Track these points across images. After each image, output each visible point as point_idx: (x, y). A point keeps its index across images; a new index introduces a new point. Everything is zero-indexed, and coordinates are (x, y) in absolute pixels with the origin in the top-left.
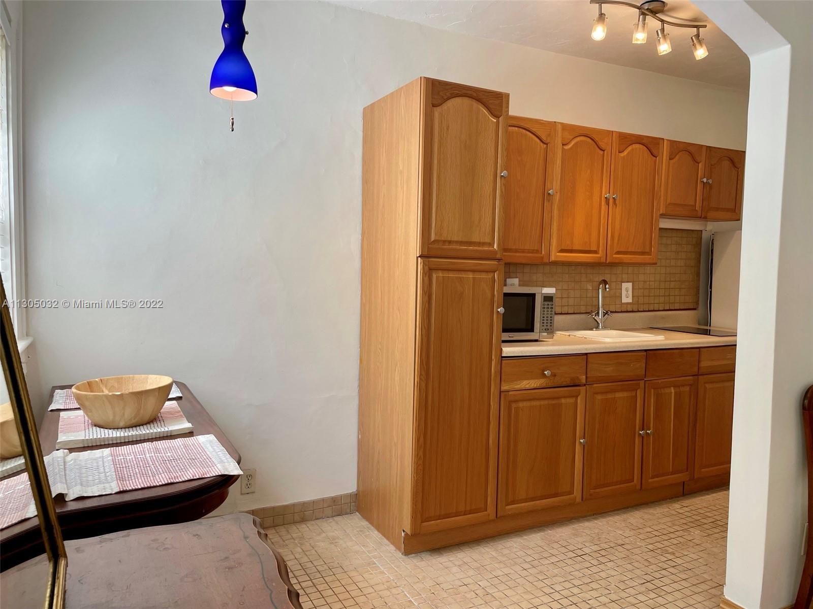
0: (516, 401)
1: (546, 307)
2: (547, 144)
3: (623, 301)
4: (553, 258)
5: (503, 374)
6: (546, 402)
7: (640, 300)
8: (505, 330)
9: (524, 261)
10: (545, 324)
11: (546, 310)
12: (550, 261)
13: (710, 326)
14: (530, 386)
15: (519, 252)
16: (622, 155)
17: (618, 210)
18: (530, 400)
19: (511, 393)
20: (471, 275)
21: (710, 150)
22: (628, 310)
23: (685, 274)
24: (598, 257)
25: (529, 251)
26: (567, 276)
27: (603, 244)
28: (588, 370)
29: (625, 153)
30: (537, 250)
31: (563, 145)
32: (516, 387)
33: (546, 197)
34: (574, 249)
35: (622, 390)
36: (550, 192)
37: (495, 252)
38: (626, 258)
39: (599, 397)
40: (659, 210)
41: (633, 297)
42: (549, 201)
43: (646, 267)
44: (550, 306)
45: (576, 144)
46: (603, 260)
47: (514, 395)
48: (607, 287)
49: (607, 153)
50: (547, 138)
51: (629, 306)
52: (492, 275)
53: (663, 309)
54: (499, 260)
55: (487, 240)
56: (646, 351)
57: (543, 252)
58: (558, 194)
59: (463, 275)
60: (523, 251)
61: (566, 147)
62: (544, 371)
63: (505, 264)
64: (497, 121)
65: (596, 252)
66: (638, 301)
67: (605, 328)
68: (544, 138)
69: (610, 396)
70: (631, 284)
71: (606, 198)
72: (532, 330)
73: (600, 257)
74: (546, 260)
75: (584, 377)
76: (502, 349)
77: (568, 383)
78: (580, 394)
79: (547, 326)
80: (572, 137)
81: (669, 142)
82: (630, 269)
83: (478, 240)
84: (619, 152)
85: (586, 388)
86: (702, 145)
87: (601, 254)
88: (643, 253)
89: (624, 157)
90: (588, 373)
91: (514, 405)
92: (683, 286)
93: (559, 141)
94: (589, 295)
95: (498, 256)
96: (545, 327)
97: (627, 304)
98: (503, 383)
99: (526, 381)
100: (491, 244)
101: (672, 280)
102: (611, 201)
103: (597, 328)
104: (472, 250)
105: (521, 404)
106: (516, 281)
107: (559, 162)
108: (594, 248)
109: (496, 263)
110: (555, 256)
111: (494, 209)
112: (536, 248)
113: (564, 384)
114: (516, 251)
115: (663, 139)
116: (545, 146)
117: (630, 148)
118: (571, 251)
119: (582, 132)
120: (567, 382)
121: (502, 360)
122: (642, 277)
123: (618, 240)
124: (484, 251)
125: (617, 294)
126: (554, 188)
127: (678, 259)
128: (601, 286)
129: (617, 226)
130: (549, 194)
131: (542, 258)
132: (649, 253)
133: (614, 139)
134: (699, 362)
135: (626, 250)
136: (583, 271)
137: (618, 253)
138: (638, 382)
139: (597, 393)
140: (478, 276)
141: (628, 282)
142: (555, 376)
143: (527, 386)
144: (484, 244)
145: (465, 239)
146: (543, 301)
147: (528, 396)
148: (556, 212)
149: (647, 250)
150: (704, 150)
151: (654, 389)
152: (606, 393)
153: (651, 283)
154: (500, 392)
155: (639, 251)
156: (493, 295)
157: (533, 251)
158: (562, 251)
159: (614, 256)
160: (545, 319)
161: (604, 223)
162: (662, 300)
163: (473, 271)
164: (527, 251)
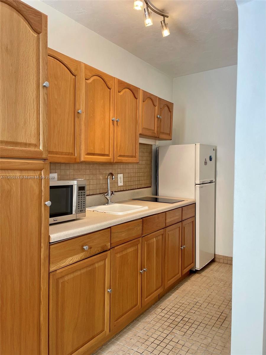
0: (63, 277)
1: (80, 194)
2: (75, 76)
3: (119, 185)
4: (82, 159)
5: (51, 257)
6: (85, 270)
7: (127, 184)
8: (51, 216)
9: (63, 161)
10: (80, 207)
11: (80, 197)
12: (81, 161)
13: (158, 195)
14: (73, 261)
15: (59, 154)
16: (120, 94)
17: (119, 128)
18: (73, 272)
19: (58, 271)
20: (18, 174)
21: (160, 100)
22: (122, 190)
23: (146, 168)
24: (110, 159)
25: (66, 154)
26: (88, 171)
27: (112, 150)
28: (112, 238)
29: (122, 93)
30: (71, 153)
31: (86, 79)
32: (61, 265)
33: (76, 115)
34: (95, 153)
35: (131, 247)
36: (79, 111)
37: (41, 153)
38: (124, 159)
39: (118, 255)
40: (139, 131)
41: (123, 182)
42: (78, 118)
43: (129, 165)
44: (83, 194)
45: (94, 80)
46: (112, 161)
47: (61, 272)
48: (113, 177)
49: (112, 90)
50: (75, 71)
51: (122, 187)
52: (39, 172)
53: (137, 188)
54: (45, 160)
55: (33, 141)
56: (142, 218)
57: (76, 155)
58: (84, 113)
59: (11, 174)
60: (62, 153)
61: (88, 81)
62: (83, 246)
63: (50, 163)
64: (37, 36)
65: (108, 155)
66: (126, 185)
67: (113, 202)
68: (73, 71)
69: (124, 253)
70: (122, 174)
71: (113, 120)
72: (71, 213)
73: (111, 159)
74: (78, 161)
75: (110, 244)
76: (49, 236)
77: (100, 251)
78: (107, 257)
79: (81, 208)
80: (91, 75)
81: (143, 91)
82: (122, 166)
83: (23, 141)
84: (119, 92)
85: (111, 251)
86: (157, 97)
87: (111, 157)
88: (132, 157)
89: (121, 95)
90: (112, 240)
91: (61, 281)
92: (145, 175)
93: (83, 75)
94: (101, 182)
95: (44, 156)
96: (80, 209)
97: (121, 186)
98: (51, 265)
99: (70, 258)
100: (37, 145)
101: (141, 172)
102: (115, 123)
103: (108, 203)
104: (18, 150)
105: (66, 278)
106: (55, 175)
107: (83, 91)
108: (107, 153)
109: (43, 162)
110: (84, 157)
111: (38, 114)
112: (71, 152)
113: (97, 252)
114: (57, 153)
115: (140, 89)
116: (74, 77)
117: (124, 90)
118: (94, 154)
119: (97, 73)
120: (98, 250)
121: (50, 245)
122: (127, 171)
123: (120, 148)
124: (31, 151)
125: (116, 181)
126: (81, 109)
127: (143, 160)
128: (109, 177)
129: (119, 139)
130: (78, 113)
131: (75, 159)
132: (135, 157)
133: (116, 83)
134: (166, 220)
135: (124, 155)
136: (97, 168)
137: (120, 156)
138: (138, 239)
139: (117, 253)
140: (25, 174)
141: (121, 174)
142: (91, 248)
143: (71, 262)
144: (30, 145)
145: (9, 140)
146: (78, 191)
147: (72, 269)
148: (83, 127)
149: (134, 155)
150: (158, 99)
151: (146, 241)
152: (122, 251)
153: (132, 174)
154: (49, 273)
155: (130, 155)
156: (41, 191)
157: (69, 154)
158: (88, 154)
159: (118, 158)
160: (80, 203)
161: (112, 136)
162: (137, 183)
163: (21, 170)
164: (64, 153)
